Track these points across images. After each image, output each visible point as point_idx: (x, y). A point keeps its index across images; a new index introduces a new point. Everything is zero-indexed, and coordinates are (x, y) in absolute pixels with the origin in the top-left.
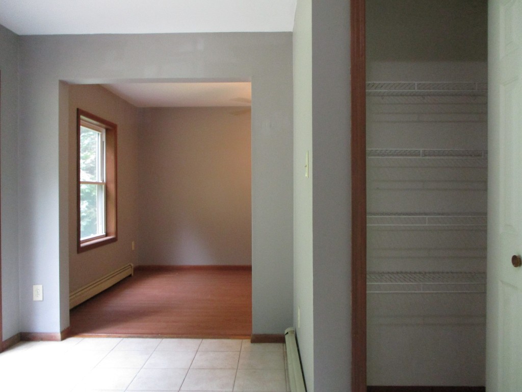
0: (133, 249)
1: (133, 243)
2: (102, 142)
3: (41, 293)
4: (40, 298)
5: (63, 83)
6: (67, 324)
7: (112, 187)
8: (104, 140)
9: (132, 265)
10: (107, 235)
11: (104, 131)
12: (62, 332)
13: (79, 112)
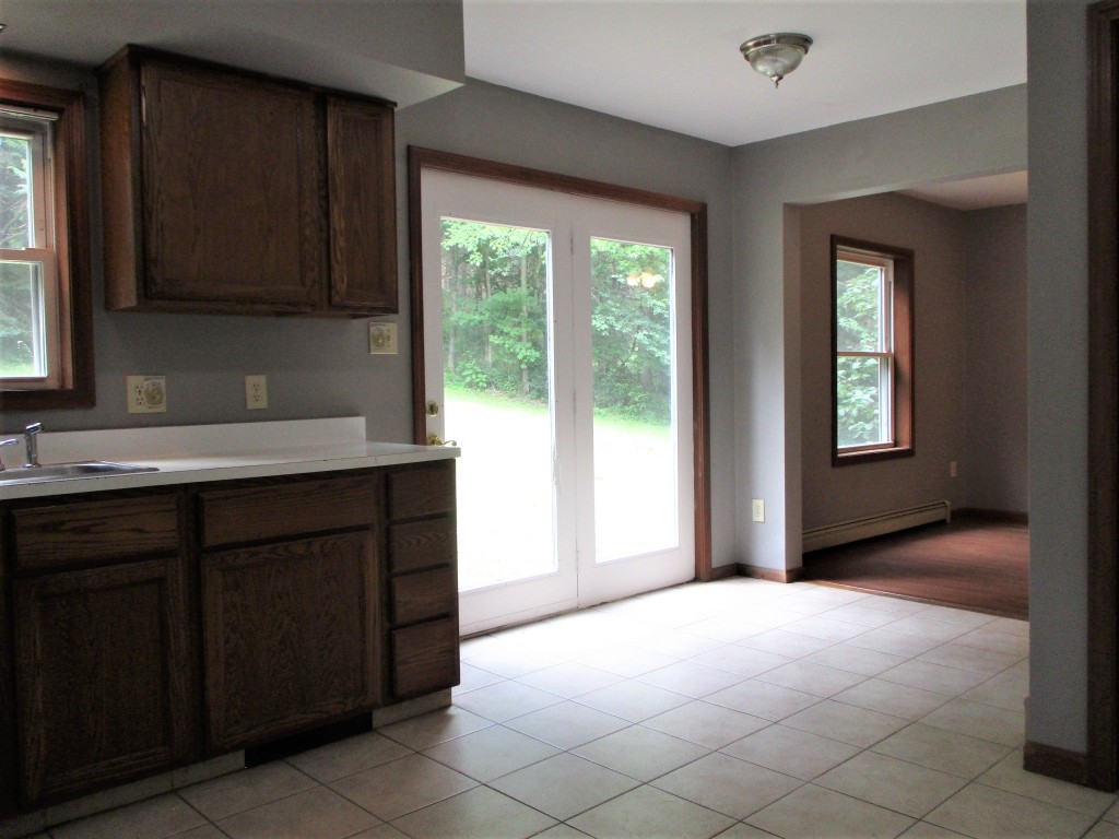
0: (953, 473)
1: (953, 464)
2: (887, 284)
3: (762, 511)
4: (761, 519)
5: (790, 208)
6: (798, 563)
7: (905, 361)
8: (892, 279)
9: (948, 503)
10: (896, 444)
11: (891, 264)
12: (788, 572)
13: (835, 240)
